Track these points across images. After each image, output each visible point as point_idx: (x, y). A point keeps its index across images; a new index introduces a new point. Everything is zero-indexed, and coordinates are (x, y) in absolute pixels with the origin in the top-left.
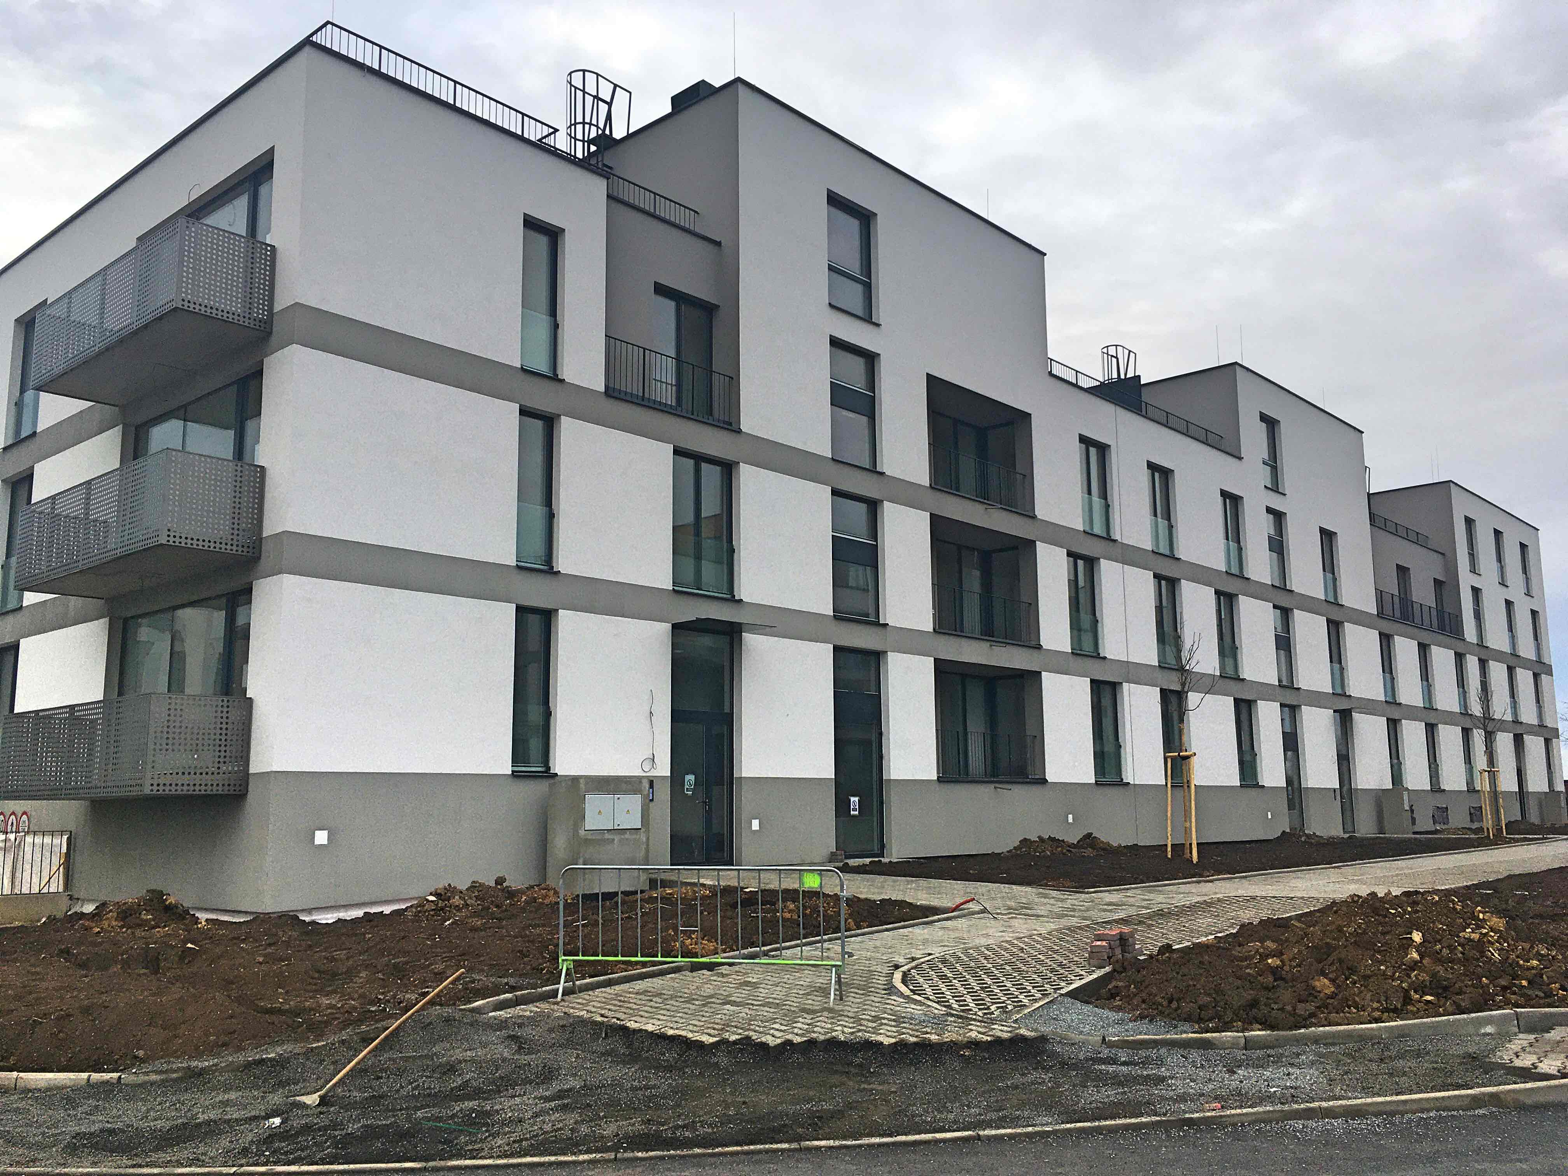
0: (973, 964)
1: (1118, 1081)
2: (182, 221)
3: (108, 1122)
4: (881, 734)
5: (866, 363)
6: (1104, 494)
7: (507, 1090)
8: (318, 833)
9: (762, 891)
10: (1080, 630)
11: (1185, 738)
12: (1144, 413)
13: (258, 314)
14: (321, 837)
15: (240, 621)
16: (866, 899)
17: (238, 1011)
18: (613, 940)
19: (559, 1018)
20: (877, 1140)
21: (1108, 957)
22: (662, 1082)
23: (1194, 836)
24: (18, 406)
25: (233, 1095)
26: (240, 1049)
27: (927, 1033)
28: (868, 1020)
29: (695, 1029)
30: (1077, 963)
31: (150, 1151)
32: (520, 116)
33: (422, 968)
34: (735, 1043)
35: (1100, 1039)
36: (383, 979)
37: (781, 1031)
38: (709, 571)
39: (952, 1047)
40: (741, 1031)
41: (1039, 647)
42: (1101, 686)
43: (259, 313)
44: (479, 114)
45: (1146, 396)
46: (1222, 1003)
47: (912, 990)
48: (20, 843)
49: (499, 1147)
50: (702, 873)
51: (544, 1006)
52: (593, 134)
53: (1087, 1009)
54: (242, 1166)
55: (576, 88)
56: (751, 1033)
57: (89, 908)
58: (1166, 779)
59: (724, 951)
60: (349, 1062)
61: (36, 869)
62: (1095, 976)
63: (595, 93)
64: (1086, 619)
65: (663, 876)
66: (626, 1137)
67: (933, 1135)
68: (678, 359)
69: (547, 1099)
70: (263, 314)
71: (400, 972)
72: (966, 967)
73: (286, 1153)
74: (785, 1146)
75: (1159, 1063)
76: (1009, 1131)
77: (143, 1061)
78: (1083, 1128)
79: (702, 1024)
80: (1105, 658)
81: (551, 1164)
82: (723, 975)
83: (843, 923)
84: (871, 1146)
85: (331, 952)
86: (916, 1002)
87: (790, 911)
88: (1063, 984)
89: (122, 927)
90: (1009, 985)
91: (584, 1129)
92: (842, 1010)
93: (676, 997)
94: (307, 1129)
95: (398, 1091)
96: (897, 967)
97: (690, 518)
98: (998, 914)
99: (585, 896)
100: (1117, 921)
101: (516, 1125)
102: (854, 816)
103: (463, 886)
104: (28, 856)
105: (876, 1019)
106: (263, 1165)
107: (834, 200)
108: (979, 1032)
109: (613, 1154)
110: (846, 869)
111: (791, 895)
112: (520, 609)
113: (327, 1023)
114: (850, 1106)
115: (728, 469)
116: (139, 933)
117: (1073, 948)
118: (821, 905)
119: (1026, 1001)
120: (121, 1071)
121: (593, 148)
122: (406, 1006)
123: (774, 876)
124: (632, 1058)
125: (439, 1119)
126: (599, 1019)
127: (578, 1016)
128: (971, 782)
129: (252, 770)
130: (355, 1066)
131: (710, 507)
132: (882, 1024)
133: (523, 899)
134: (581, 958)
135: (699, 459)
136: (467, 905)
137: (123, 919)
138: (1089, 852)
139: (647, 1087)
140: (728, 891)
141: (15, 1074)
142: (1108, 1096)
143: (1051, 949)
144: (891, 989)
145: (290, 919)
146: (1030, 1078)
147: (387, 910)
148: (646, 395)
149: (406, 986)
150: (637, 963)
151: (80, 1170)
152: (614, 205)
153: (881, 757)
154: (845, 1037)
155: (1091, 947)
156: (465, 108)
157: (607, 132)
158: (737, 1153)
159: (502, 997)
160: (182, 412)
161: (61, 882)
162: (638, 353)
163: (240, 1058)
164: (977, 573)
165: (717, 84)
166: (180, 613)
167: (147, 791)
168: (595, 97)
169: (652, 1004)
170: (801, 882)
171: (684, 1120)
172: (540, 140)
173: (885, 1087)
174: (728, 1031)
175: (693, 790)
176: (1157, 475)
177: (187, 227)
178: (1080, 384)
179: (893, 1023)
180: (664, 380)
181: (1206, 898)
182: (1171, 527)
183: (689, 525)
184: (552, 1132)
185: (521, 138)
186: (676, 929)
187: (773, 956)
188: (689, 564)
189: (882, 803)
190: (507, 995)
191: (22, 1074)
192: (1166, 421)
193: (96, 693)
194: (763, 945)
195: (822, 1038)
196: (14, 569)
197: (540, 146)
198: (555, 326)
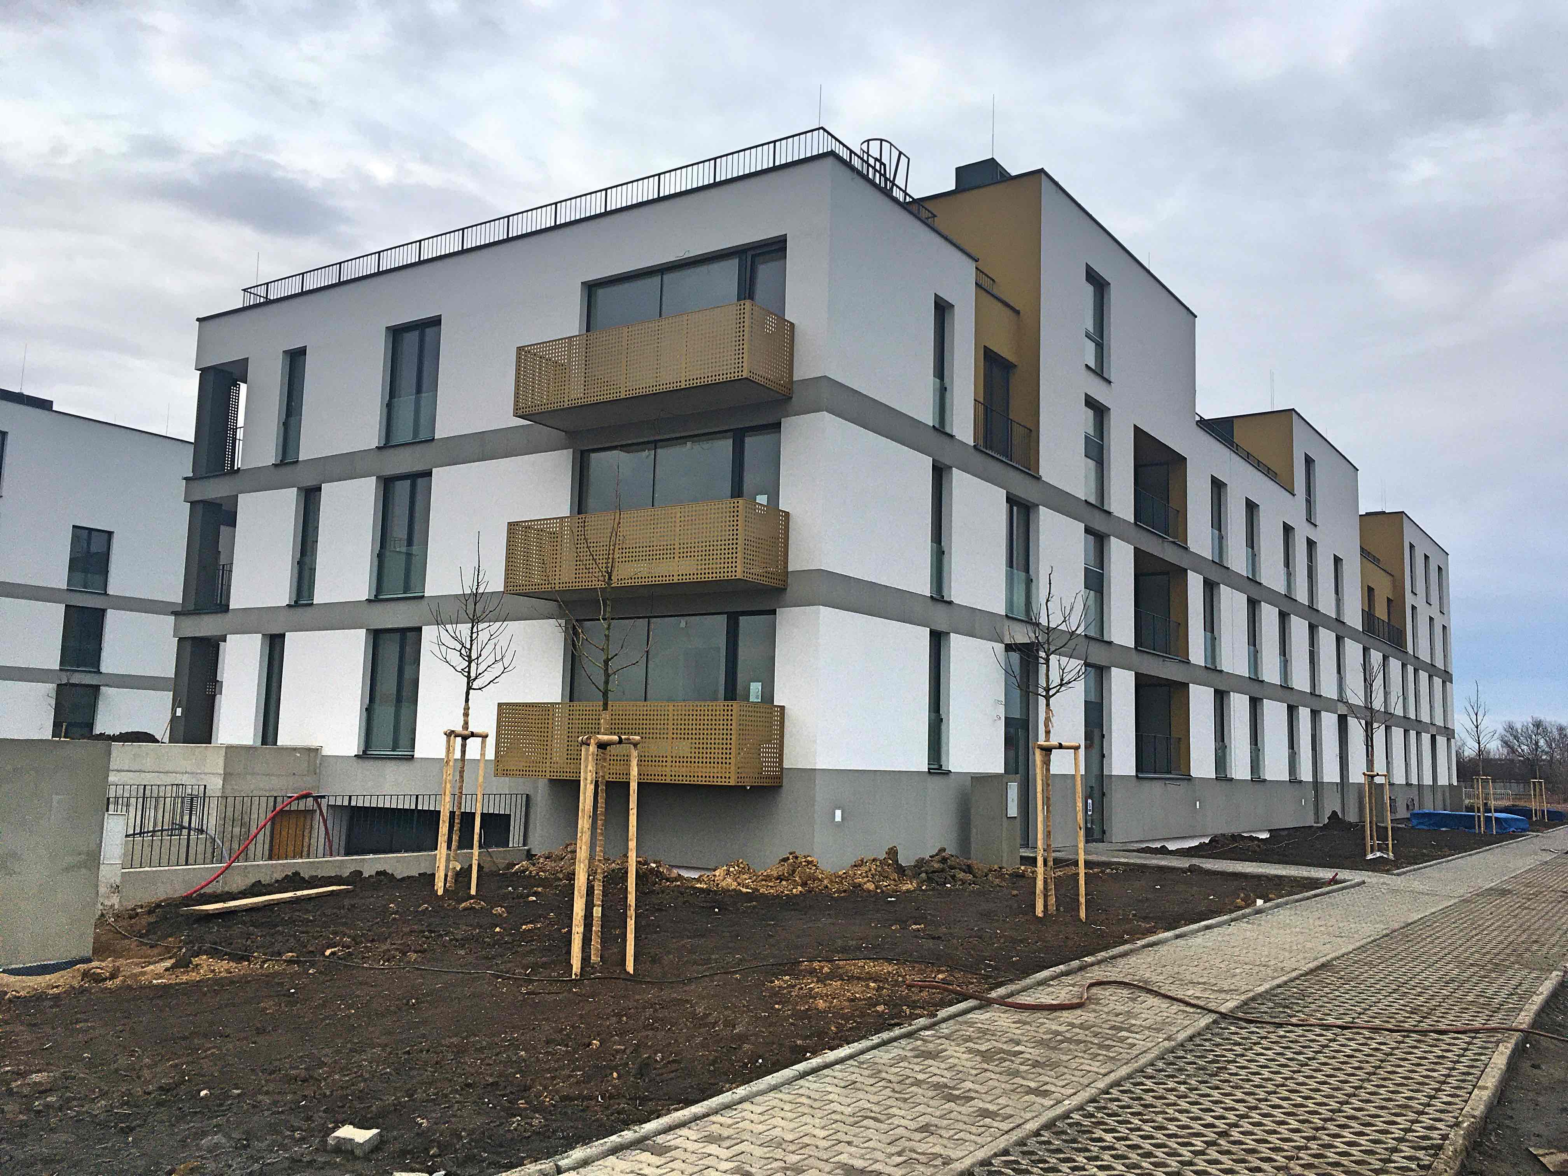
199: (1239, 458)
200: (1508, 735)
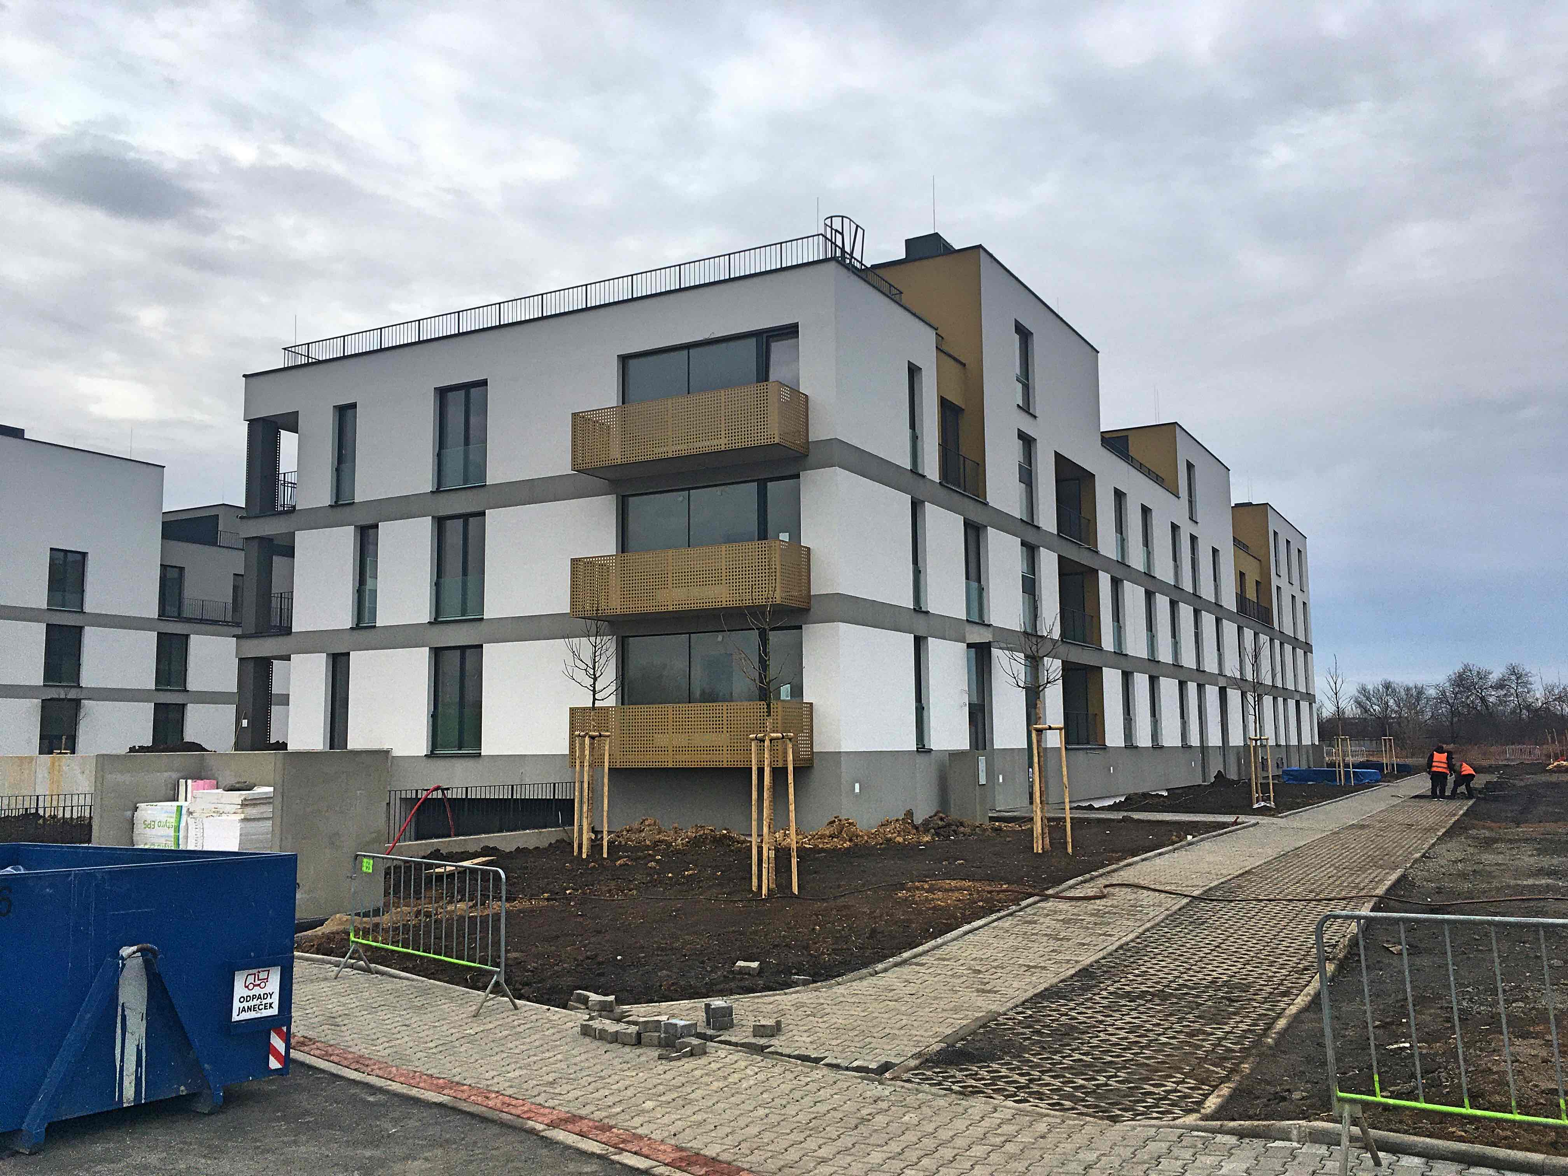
199: (1134, 470)
200: (1362, 696)
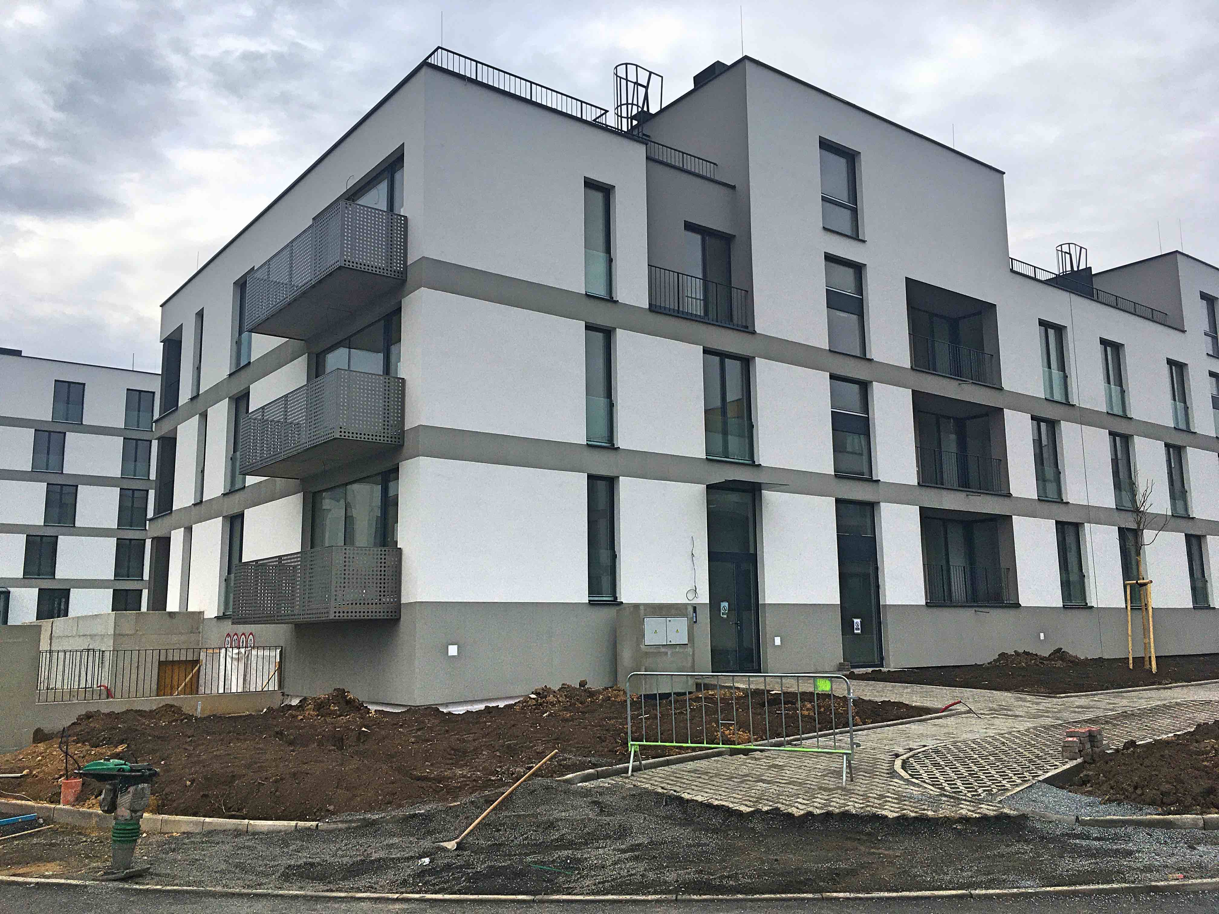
0: (961, 755)
1: (1090, 853)
2: (342, 203)
3: (310, 857)
4: (877, 568)
5: (855, 273)
6: (1062, 367)
7: (593, 843)
8: (450, 647)
9: (784, 693)
10: (1044, 481)
11: (1142, 569)
12: (1095, 298)
13: (397, 266)
14: (453, 650)
15: (391, 493)
16: (870, 701)
17: (398, 777)
18: (669, 730)
19: (630, 788)
20: (886, 894)
21: (1079, 751)
22: (711, 841)
23: (1153, 650)
24: (238, 343)
25: (395, 840)
26: (400, 806)
27: (924, 810)
28: (875, 798)
29: (736, 800)
30: (1051, 756)
31: (339, 880)
32: (579, 103)
33: (528, 749)
34: (767, 812)
35: (1074, 818)
36: (500, 757)
37: (804, 804)
38: (734, 442)
39: (947, 821)
40: (771, 803)
41: (1009, 495)
42: (1066, 526)
43: (399, 267)
44: (549, 105)
45: (1097, 284)
46: (1182, 790)
47: (910, 775)
48: (248, 655)
49: (588, 886)
50: (736, 679)
51: (618, 779)
52: (635, 112)
53: (1062, 793)
54: (402, 893)
55: (621, 78)
56: (779, 805)
57: (295, 702)
58: (1126, 603)
59: (756, 740)
60: (477, 818)
61: (260, 674)
62: (1067, 766)
63: (635, 81)
64: (1049, 472)
65: (707, 681)
66: (685, 883)
67: (932, 892)
68: (705, 279)
69: (624, 851)
70: (400, 267)
71: (511, 751)
72: (957, 758)
73: (434, 885)
74: (810, 896)
75: (1127, 839)
76: (998, 891)
77: (333, 813)
78: (1060, 891)
79: (740, 797)
80: (1068, 503)
81: (627, 901)
82: (756, 759)
83: (851, 719)
84: (881, 899)
85: (463, 736)
86: (914, 784)
87: (808, 710)
88: (1040, 772)
89: (318, 715)
90: (993, 772)
91: (651, 875)
92: (853, 789)
93: (719, 775)
94: (448, 867)
95: (512, 841)
96: (897, 756)
97: (718, 403)
98: (981, 714)
99: (647, 697)
100: (1086, 721)
101: (601, 870)
102: (858, 634)
103: (556, 688)
104: (254, 665)
105: (881, 797)
106: (417, 893)
107: (825, 145)
108: (968, 810)
109: (674, 896)
110: (852, 676)
111: (808, 696)
112: (590, 477)
113: (460, 788)
114: (862, 866)
115: (746, 362)
116: (329, 720)
117: (1048, 743)
118: (832, 705)
119: (1008, 786)
120: (319, 820)
121: (635, 123)
122: (516, 777)
123: (793, 681)
124: (687, 822)
125: (543, 863)
126: (660, 790)
127: (644, 788)
128: (954, 606)
129: (403, 601)
130: (481, 821)
131: (733, 394)
132: (887, 801)
133: (600, 698)
134: (645, 743)
135: (723, 355)
136: (559, 701)
137: (318, 710)
138: (1059, 664)
139: (699, 845)
140: (757, 693)
141: (246, 821)
142: (1083, 866)
143: (1029, 743)
144: (892, 774)
145: (433, 711)
146: (1013, 849)
147: (501, 704)
148: (681, 309)
149: (516, 761)
150: (688, 748)
151: (291, 892)
152: (652, 164)
153: (878, 587)
154: (856, 811)
155: (1063, 742)
156: (539, 101)
157: (645, 109)
158: (771, 900)
159: (586, 772)
160: (347, 341)
161: (276, 684)
162: (673, 277)
163: (400, 813)
164: (953, 437)
165: (729, 63)
166: (349, 487)
167: (332, 617)
168: (635, 83)
169: (700, 780)
170: (815, 686)
171: (729, 872)
172: (595, 120)
173: (891, 852)
174: (761, 803)
175: (727, 614)
176: (1109, 349)
177: (346, 207)
178: (1038, 277)
179: (896, 801)
180: (694, 296)
181: (1165, 702)
182: (1123, 392)
183: (717, 409)
184: (627, 876)
185: (580, 120)
186: (717, 722)
187: (795, 745)
188: (718, 438)
189: (880, 623)
190: (590, 770)
191: (252, 822)
192: (1117, 304)
193: (295, 547)
194: (787, 736)
195: (837, 811)
196: (239, 460)
197: (595, 125)
198: (610, 261)
